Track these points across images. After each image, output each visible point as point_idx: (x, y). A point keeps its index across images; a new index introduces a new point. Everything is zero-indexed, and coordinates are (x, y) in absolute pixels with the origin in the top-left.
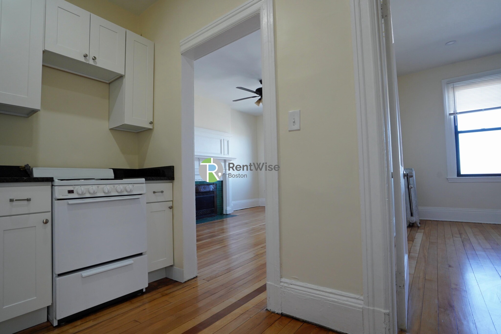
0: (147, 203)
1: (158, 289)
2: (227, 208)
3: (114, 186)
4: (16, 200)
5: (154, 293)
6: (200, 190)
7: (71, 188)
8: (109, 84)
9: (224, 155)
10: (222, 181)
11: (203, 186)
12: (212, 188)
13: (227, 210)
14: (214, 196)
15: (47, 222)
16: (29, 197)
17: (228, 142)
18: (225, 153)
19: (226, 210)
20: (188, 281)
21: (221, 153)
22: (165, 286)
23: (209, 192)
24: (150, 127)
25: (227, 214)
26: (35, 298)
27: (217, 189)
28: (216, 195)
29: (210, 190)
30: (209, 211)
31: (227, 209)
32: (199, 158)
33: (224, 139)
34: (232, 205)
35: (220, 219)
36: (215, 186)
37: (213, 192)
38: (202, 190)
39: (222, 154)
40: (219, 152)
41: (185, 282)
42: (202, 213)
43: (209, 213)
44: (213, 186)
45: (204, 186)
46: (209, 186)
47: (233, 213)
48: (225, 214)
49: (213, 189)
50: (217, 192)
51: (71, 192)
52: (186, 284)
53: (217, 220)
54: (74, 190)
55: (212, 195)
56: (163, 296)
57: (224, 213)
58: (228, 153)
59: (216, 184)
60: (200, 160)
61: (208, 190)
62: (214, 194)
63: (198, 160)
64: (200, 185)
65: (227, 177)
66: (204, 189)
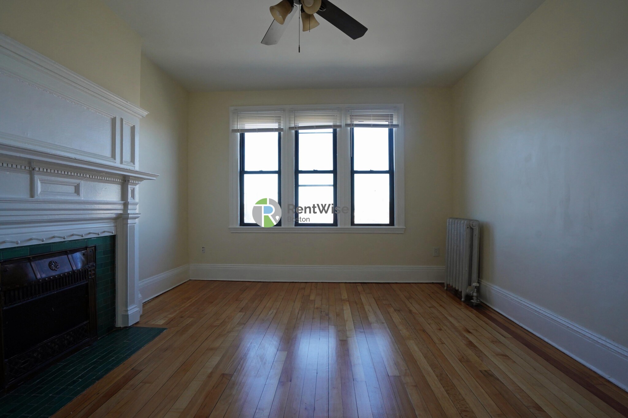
2: (129, 309)
6: (31, 275)
9: (122, 163)
10: (113, 238)
11: (47, 261)
12: (79, 261)
13: (128, 315)
14: (87, 284)
17: (133, 130)
18: (123, 158)
19: (126, 317)
21: (113, 156)
23: (74, 276)
25: (127, 328)
27: (97, 262)
28: (95, 280)
29: (74, 268)
31: (130, 313)
33: (122, 120)
36: (91, 254)
37: (84, 273)
38: (43, 276)
39: (115, 159)
40: (108, 154)
42: (38, 354)
44: (84, 254)
45: (51, 259)
46: (70, 256)
48: (122, 326)
49: (83, 265)
50: (98, 270)
55: (84, 283)
57: (119, 323)
58: (133, 160)
59: (95, 247)
60: (37, 169)
61: (67, 271)
62: (88, 278)
63: (27, 168)
64: (33, 257)
65: (129, 225)
66: (52, 270)
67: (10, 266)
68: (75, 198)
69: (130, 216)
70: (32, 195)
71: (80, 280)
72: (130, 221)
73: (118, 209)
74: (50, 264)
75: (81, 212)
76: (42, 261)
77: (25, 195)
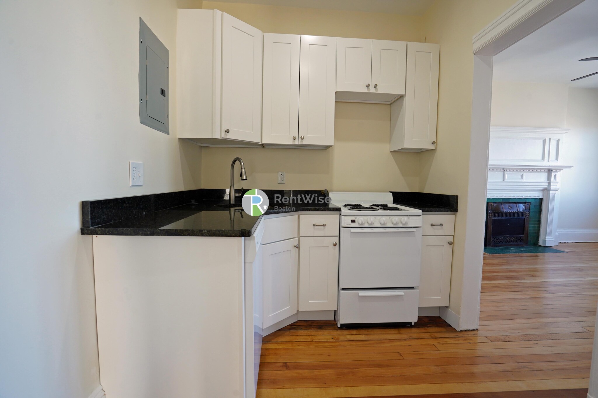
0: (422, 236)
1: (428, 327)
2: (547, 237)
3: (390, 218)
4: (317, 225)
5: (422, 330)
6: (501, 209)
7: (353, 218)
8: (391, 104)
9: (548, 161)
10: (541, 200)
11: (507, 205)
12: (521, 208)
13: (546, 240)
14: (525, 219)
15: (335, 245)
16: (324, 223)
17: (558, 141)
18: (550, 159)
19: (545, 241)
20: (465, 331)
21: (543, 158)
22: (436, 327)
23: (518, 213)
24: (432, 147)
25: (545, 247)
26: (327, 301)
27: (531, 210)
28: (529, 218)
29: (518, 210)
30: (514, 238)
31: (547, 239)
32: (503, 168)
33: (550, 139)
34: (557, 234)
35: (531, 252)
36: (528, 206)
37: (523, 213)
38: (506, 210)
39: (544, 160)
41: (461, 331)
42: (502, 239)
43: (514, 241)
44: (524, 205)
45: (509, 205)
46: (517, 205)
47: (557, 246)
48: (542, 245)
49: (523, 210)
50: (531, 214)
51: (353, 221)
52: (461, 335)
53: (526, 253)
54: (356, 219)
55: (522, 217)
56: (432, 338)
57: (541, 243)
58: (557, 159)
59: (530, 203)
60: (506, 170)
61: (515, 210)
62: (525, 216)
63: (503, 170)
64: (503, 203)
65: (550, 194)
66: (509, 209)
67: (495, 205)
68: (521, 180)
69: (551, 189)
70: (504, 180)
71: (520, 216)
72: (551, 192)
73: (545, 185)
74: (509, 207)
75: (523, 186)
76: (506, 205)
77: (501, 180)
